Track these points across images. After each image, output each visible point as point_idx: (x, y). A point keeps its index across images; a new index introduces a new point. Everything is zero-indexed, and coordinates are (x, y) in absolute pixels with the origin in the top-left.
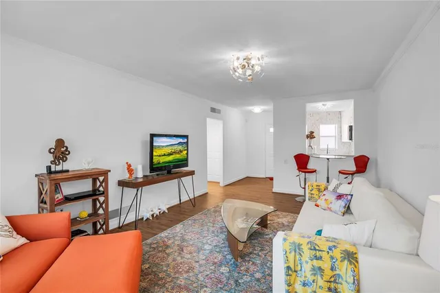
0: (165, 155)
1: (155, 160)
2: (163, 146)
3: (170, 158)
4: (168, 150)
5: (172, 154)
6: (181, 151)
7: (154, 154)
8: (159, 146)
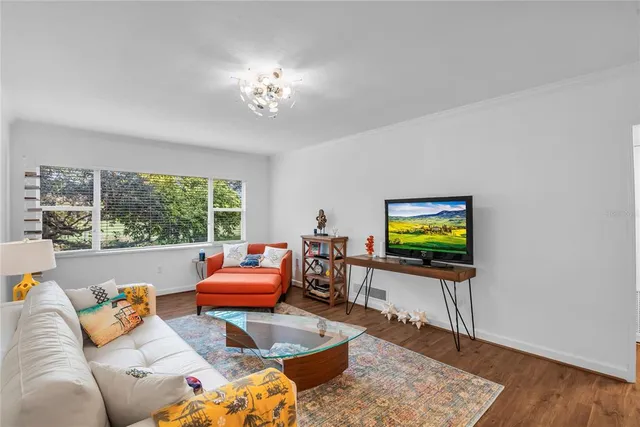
0: (408, 232)
1: (392, 238)
2: (405, 218)
3: (421, 239)
4: (417, 225)
5: (423, 233)
6: (446, 230)
7: (390, 229)
8: (397, 218)
